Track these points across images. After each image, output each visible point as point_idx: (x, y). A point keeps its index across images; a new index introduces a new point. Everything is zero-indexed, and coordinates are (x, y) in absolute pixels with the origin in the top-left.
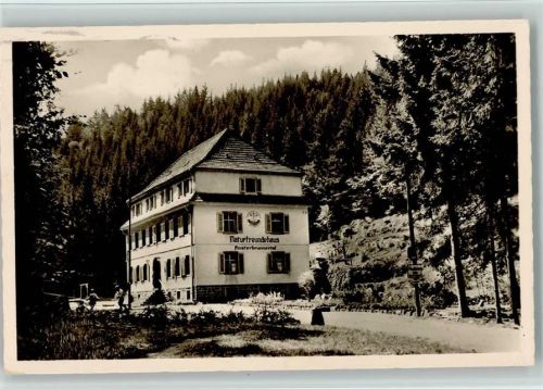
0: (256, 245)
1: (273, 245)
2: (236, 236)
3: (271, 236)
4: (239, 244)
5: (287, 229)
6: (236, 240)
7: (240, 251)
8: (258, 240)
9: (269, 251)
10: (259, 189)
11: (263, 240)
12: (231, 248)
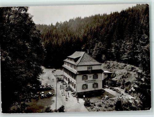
0: (90, 82)
1: (94, 81)
2: (86, 80)
3: (94, 80)
4: (87, 82)
5: (98, 78)
6: (86, 81)
7: (87, 84)
8: (91, 81)
9: (93, 83)
10: (92, 69)
11: (92, 81)
12: (85, 83)
